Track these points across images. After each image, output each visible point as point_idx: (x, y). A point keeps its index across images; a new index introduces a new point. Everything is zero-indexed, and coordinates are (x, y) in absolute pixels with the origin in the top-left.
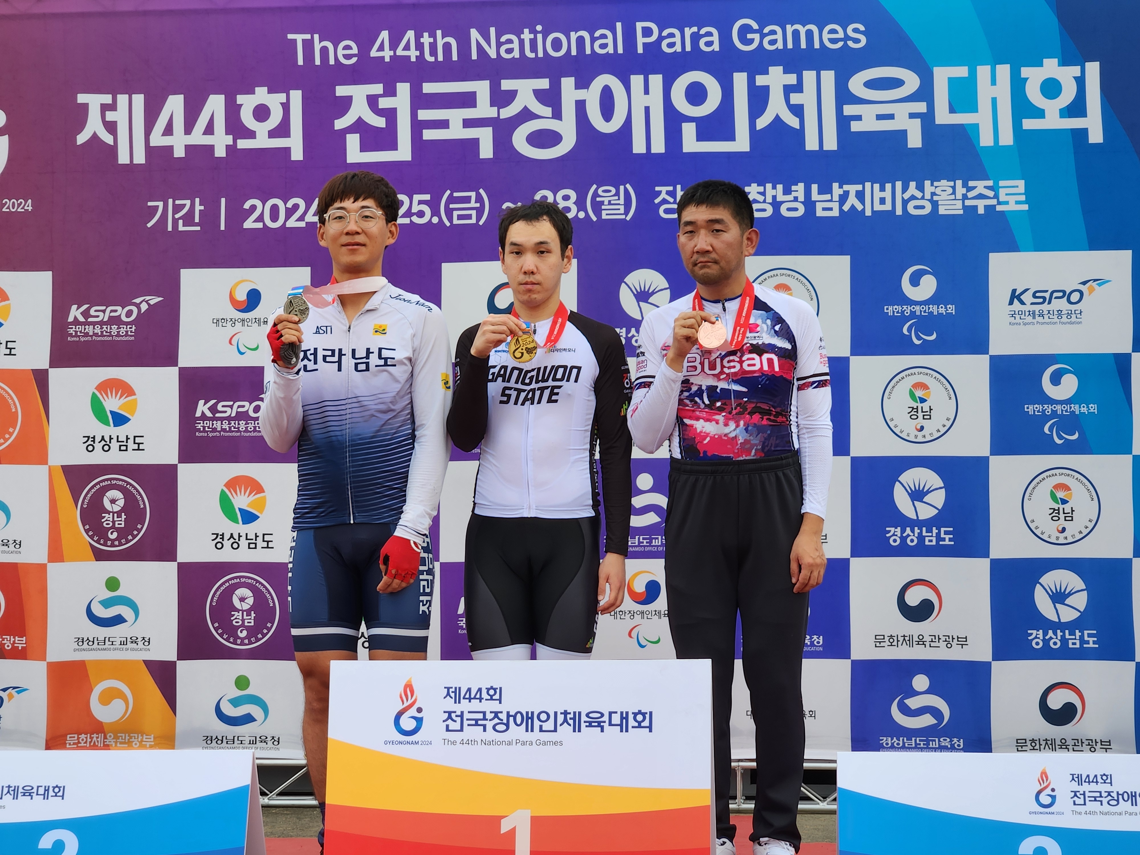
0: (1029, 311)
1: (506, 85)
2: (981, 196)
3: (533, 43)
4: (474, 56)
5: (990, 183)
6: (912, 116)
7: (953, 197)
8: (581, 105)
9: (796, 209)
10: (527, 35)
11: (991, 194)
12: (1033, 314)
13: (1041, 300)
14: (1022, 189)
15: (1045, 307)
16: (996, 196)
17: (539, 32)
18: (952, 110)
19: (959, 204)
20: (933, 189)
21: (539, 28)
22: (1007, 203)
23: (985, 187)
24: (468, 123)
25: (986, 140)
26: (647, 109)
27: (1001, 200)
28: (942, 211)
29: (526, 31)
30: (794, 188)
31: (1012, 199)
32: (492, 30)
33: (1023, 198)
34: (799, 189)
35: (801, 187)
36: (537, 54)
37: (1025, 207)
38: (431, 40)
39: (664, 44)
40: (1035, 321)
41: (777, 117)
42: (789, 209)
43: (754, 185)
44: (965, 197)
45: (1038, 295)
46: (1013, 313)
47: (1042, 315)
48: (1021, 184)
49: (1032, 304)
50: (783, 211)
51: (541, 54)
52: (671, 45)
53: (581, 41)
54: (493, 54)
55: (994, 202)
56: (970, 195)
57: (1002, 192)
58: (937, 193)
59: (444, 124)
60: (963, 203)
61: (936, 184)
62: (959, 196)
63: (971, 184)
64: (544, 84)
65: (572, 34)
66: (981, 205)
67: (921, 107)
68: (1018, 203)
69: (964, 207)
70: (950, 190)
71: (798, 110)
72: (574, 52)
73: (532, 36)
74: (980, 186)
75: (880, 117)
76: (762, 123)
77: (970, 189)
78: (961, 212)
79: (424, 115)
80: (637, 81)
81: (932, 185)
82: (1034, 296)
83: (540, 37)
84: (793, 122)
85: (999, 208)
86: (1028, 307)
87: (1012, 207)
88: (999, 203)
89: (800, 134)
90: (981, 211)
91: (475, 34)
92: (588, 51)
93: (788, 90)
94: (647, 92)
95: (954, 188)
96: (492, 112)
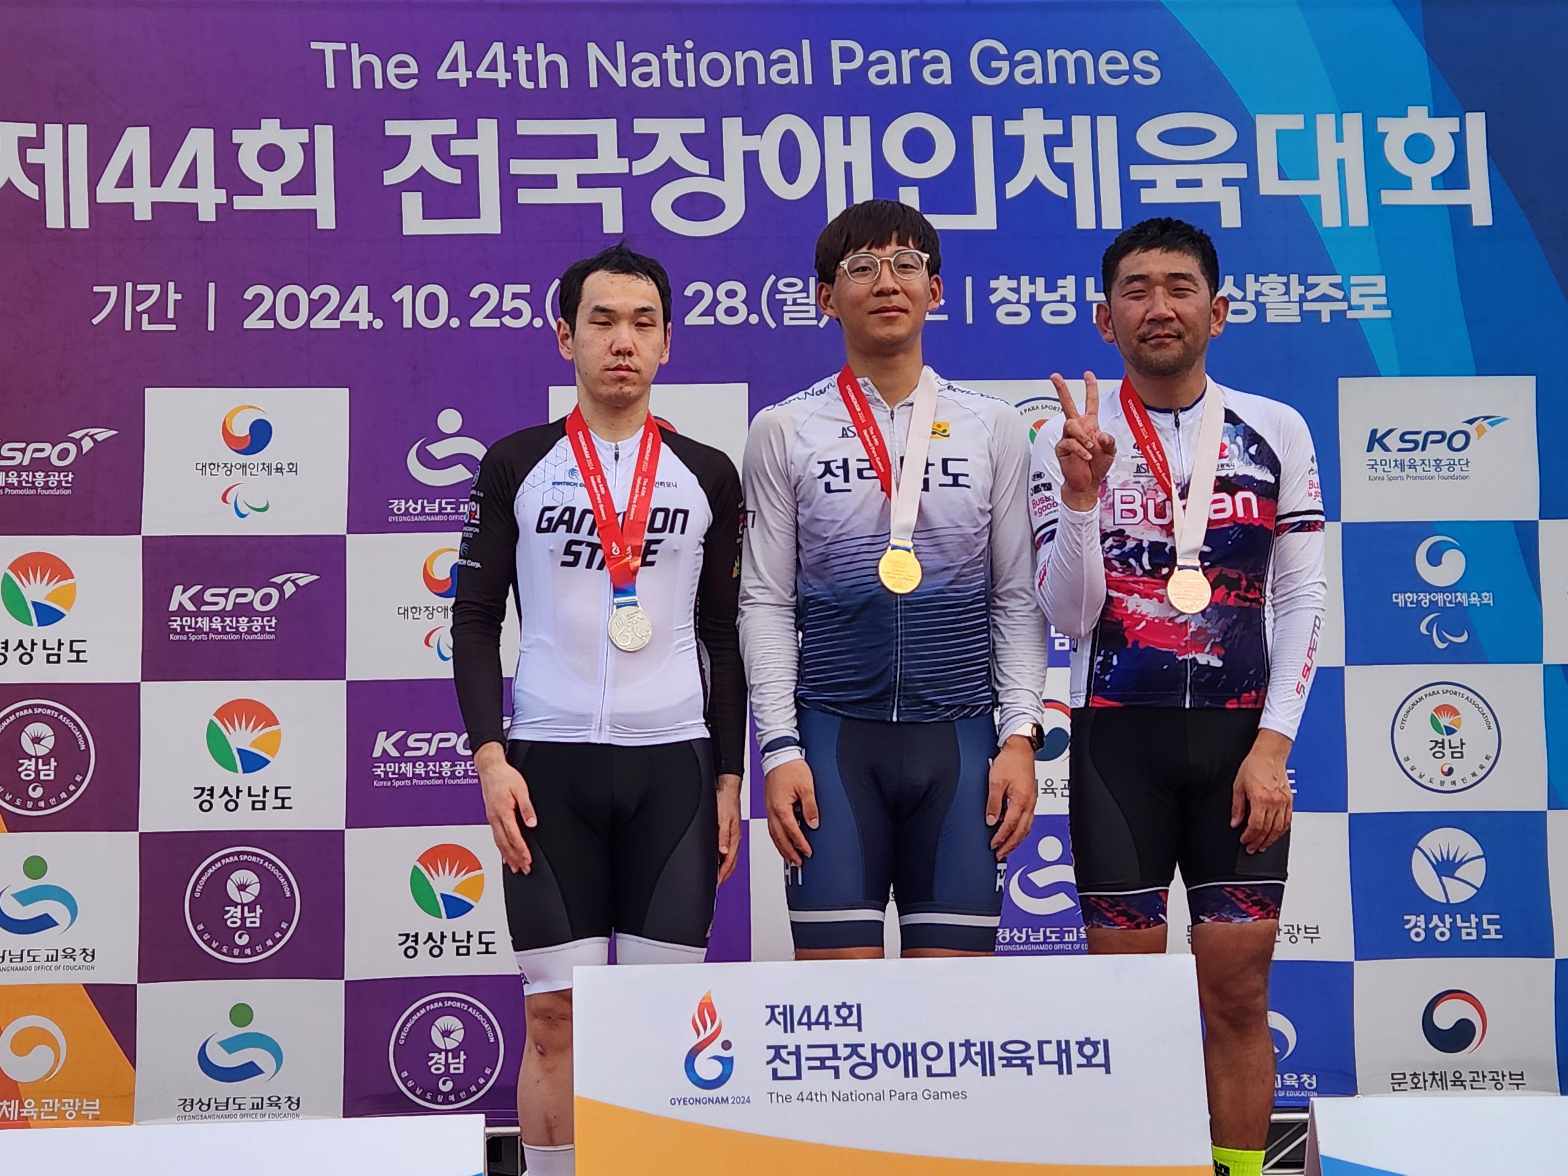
0: (1396, 461)
1: (642, 126)
2: (1325, 298)
3: (681, 66)
4: (594, 83)
5: (1337, 279)
6: (1227, 182)
7: (1286, 298)
8: (751, 159)
9: (1063, 313)
10: (671, 55)
11: (1339, 294)
12: (1401, 465)
13: (1411, 445)
14: (1381, 288)
15: (1417, 455)
16: (1346, 299)
17: (690, 51)
18: (1282, 176)
19: (1295, 309)
20: (1257, 287)
21: (689, 44)
22: (1361, 308)
23: (1331, 285)
24: (585, 181)
25: (1331, 218)
26: (848, 166)
27: (1353, 303)
28: (1271, 318)
29: (670, 48)
30: (1060, 283)
31: (1369, 302)
32: (620, 46)
33: (1383, 301)
34: (1068, 286)
35: (1070, 281)
36: (686, 83)
37: (1387, 314)
38: (529, 57)
39: (872, 73)
40: (1403, 474)
41: (1036, 181)
42: (1053, 313)
43: (1003, 278)
44: (1302, 299)
45: (1407, 437)
46: (1373, 463)
47: (1413, 466)
48: (1381, 280)
49: (1400, 450)
50: (1047, 317)
51: (692, 83)
52: (882, 75)
53: (750, 65)
54: (621, 81)
55: (1343, 306)
56: (1311, 295)
57: (1355, 292)
58: (1264, 292)
59: (550, 182)
60: (1301, 307)
61: (1261, 279)
62: (1295, 297)
63: (1311, 280)
64: (697, 126)
65: (738, 54)
66: (1325, 310)
67: (1239, 171)
68: (1376, 307)
69: (1302, 313)
70: (1283, 289)
71: (1065, 172)
72: (741, 81)
73: (679, 56)
74: (1324, 284)
75: (1181, 184)
76: (1015, 188)
77: (1310, 287)
78: (1298, 319)
79: (518, 167)
80: (833, 125)
81: (1257, 280)
82: (1402, 439)
83: (690, 57)
84: (1059, 188)
85: (1350, 315)
86: (1394, 455)
87: (1369, 313)
88: (1351, 308)
89: (1069, 205)
90: (1326, 318)
91: (594, 51)
92: (762, 80)
93: (1051, 143)
94: (847, 141)
95: (1287, 285)
96: (621, 166)
